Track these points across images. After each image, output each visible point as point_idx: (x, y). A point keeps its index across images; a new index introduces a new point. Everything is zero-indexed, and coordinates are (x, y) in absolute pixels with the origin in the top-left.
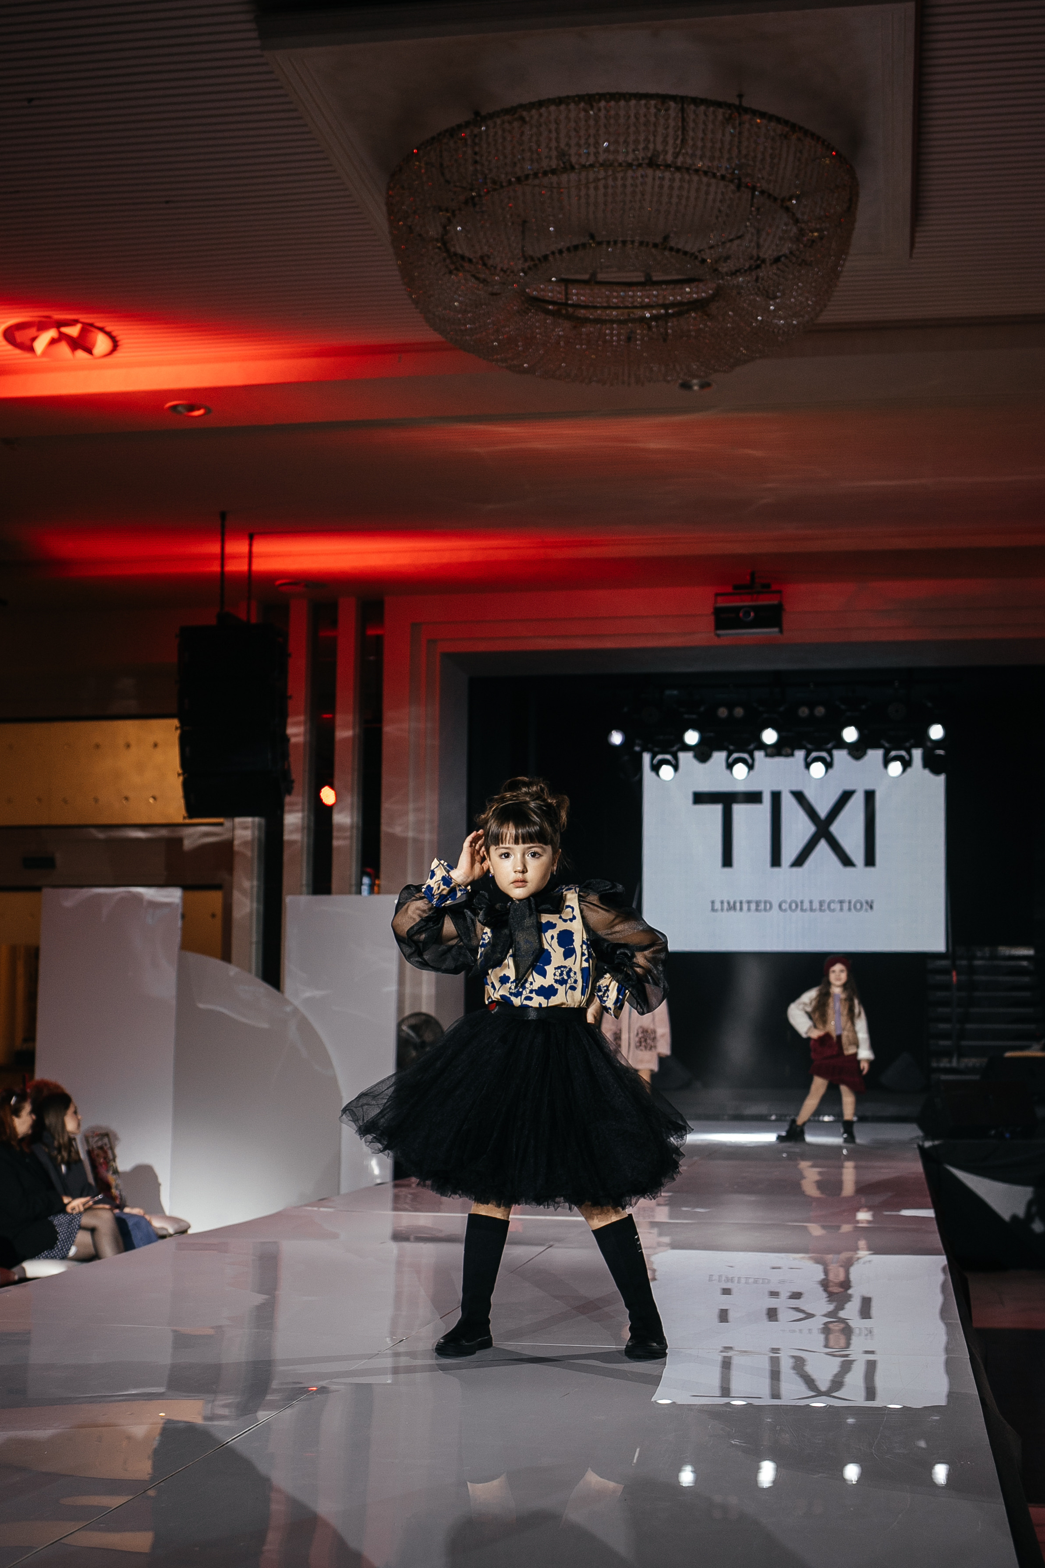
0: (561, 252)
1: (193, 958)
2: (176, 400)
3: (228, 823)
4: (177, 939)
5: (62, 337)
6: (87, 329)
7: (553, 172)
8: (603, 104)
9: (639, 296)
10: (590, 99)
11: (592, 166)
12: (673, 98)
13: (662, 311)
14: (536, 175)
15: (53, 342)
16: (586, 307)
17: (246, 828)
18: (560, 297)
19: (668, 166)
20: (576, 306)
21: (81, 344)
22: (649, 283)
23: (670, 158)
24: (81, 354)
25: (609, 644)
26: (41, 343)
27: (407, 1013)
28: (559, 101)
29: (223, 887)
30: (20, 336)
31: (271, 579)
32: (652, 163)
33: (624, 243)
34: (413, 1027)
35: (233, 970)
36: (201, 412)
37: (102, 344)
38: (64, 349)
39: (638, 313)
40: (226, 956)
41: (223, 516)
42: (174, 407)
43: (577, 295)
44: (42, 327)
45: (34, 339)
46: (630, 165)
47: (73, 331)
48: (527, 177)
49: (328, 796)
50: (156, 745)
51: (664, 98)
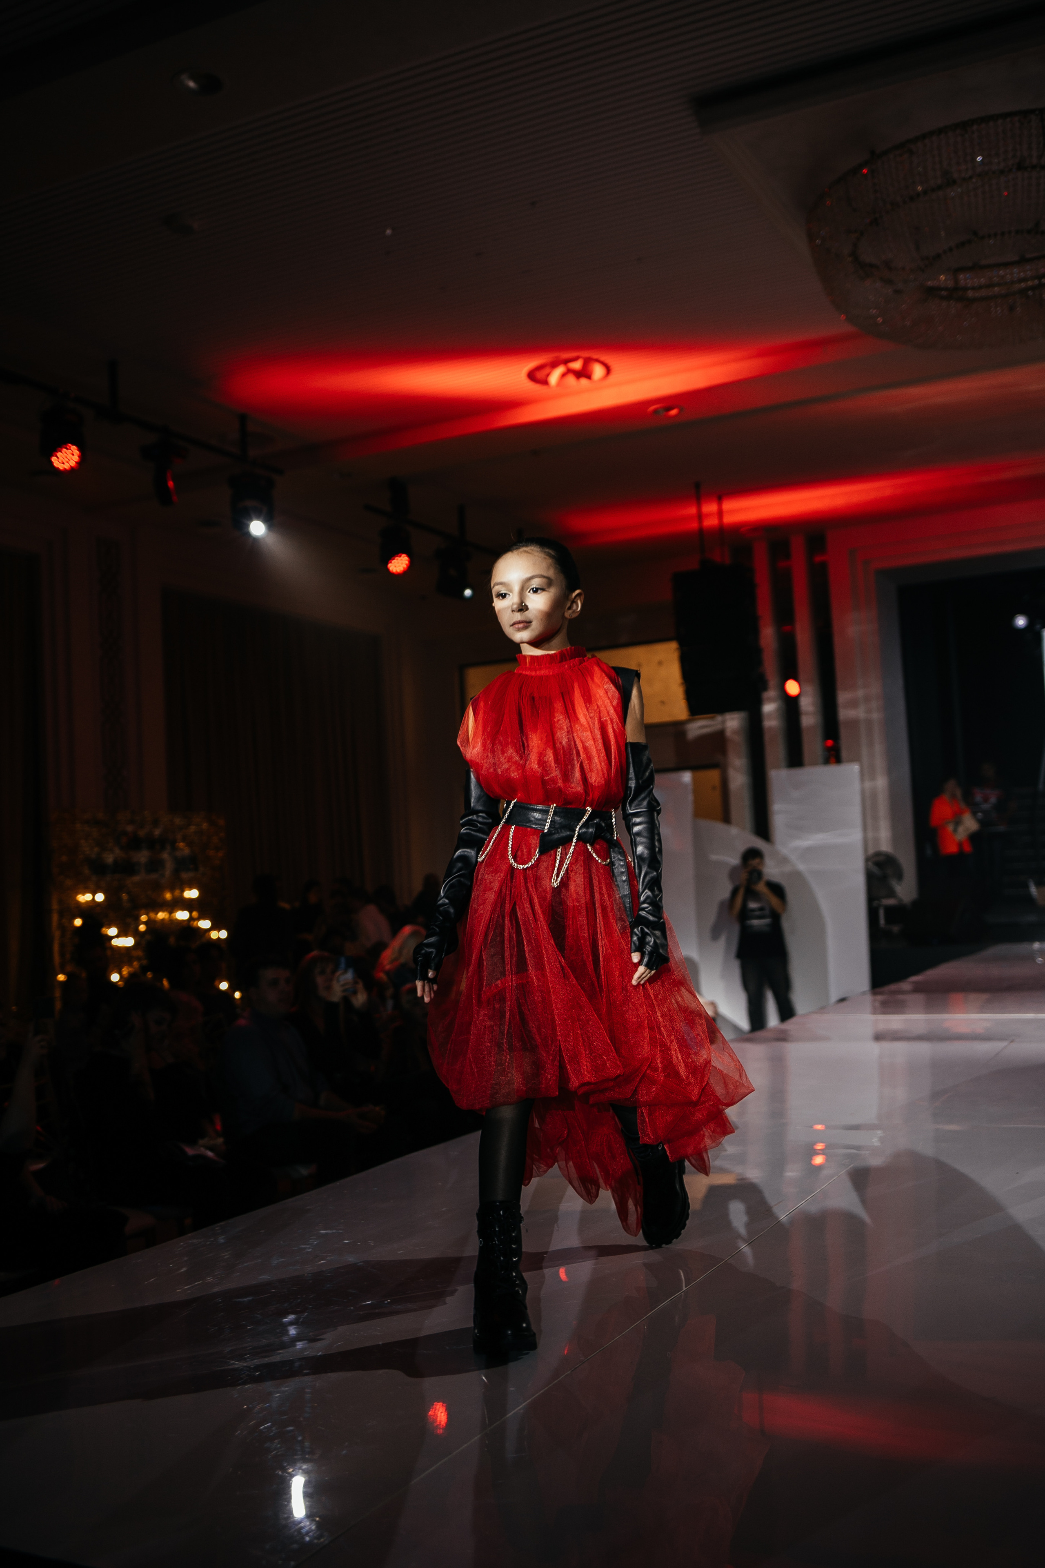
0: (951, 249)
1: (704, 823)
2: (654, 405)
3: (719, 718)
4: (689, 808)
5: (569, 371)
6: (587, 362)
7: (940, 188)
8: (975, 127)
9: (1016, 272)
10: (964, 126)
11: (971, 178)
12: (1032, 111)
13: (1036, 282)
14: (925, 192)
15: (564, 375)
16: (973, 288)
17: (732, 719)
18: (950, 284)
19: (1034, 167)
20: (966, 289)
21: (584, 374)
22: (1022, 261)
23: (1035, 161)
24: (584, 381)
25: (1009, 548)
26: (555, 376)
27: (871, 851)
28: (940, 131)
29: (721, 766)
30: (540, 375)
31: (737, 530)
32: (1020, 167)
33: (1003, 234)
34: (878, 864)
35: (734, 831)
36: (674, 412)
37: (598, 371)
38: (571, 379)
39: (1017, 287)
40: (726, 819)
41: (697, 486)
42: (655, 411)
43: (964, 279)
44: (554, 365)
45: (548, 375)
46: (1002, 172)
47: (577, 365)
48: (918, 195)
49: (792, 687)
50: (660, 663)
51: (1025, 113)
